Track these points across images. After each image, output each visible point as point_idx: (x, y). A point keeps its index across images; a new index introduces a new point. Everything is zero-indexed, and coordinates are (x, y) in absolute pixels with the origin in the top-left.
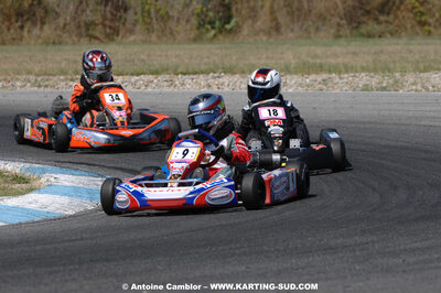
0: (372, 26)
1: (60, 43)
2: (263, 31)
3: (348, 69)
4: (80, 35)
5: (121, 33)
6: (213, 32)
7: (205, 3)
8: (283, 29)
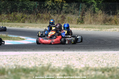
0: (107, 23)
5: (64, 23)
6: (80, 23)
7: (79, 18)
8: (92, 23)
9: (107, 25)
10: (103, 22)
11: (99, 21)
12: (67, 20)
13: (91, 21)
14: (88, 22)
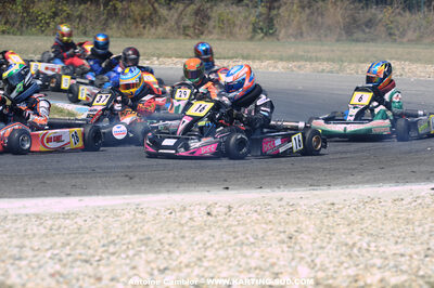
0: (359, 35)
1: (167, 38)
2: (292, 35)
4: (179, 34)
5: (205, 34)
6: (261, 35)
7: (258, 16)
9: (357, 41)
12: (216, 24)
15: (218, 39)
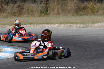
0: (81, 13)
1: (8, 17)
2: (55, 14)
3: (75, 23)
4: (12, 15)
5: (22, 15)
6: (44, 14)
7: (42, 7)
8: (60, 14)
9: (81, 15)
10: (74, 12)
11: (69, 11)
12: (26, 11)
13: (58, 11)
14: (55, 12)
15: (27, 17)
